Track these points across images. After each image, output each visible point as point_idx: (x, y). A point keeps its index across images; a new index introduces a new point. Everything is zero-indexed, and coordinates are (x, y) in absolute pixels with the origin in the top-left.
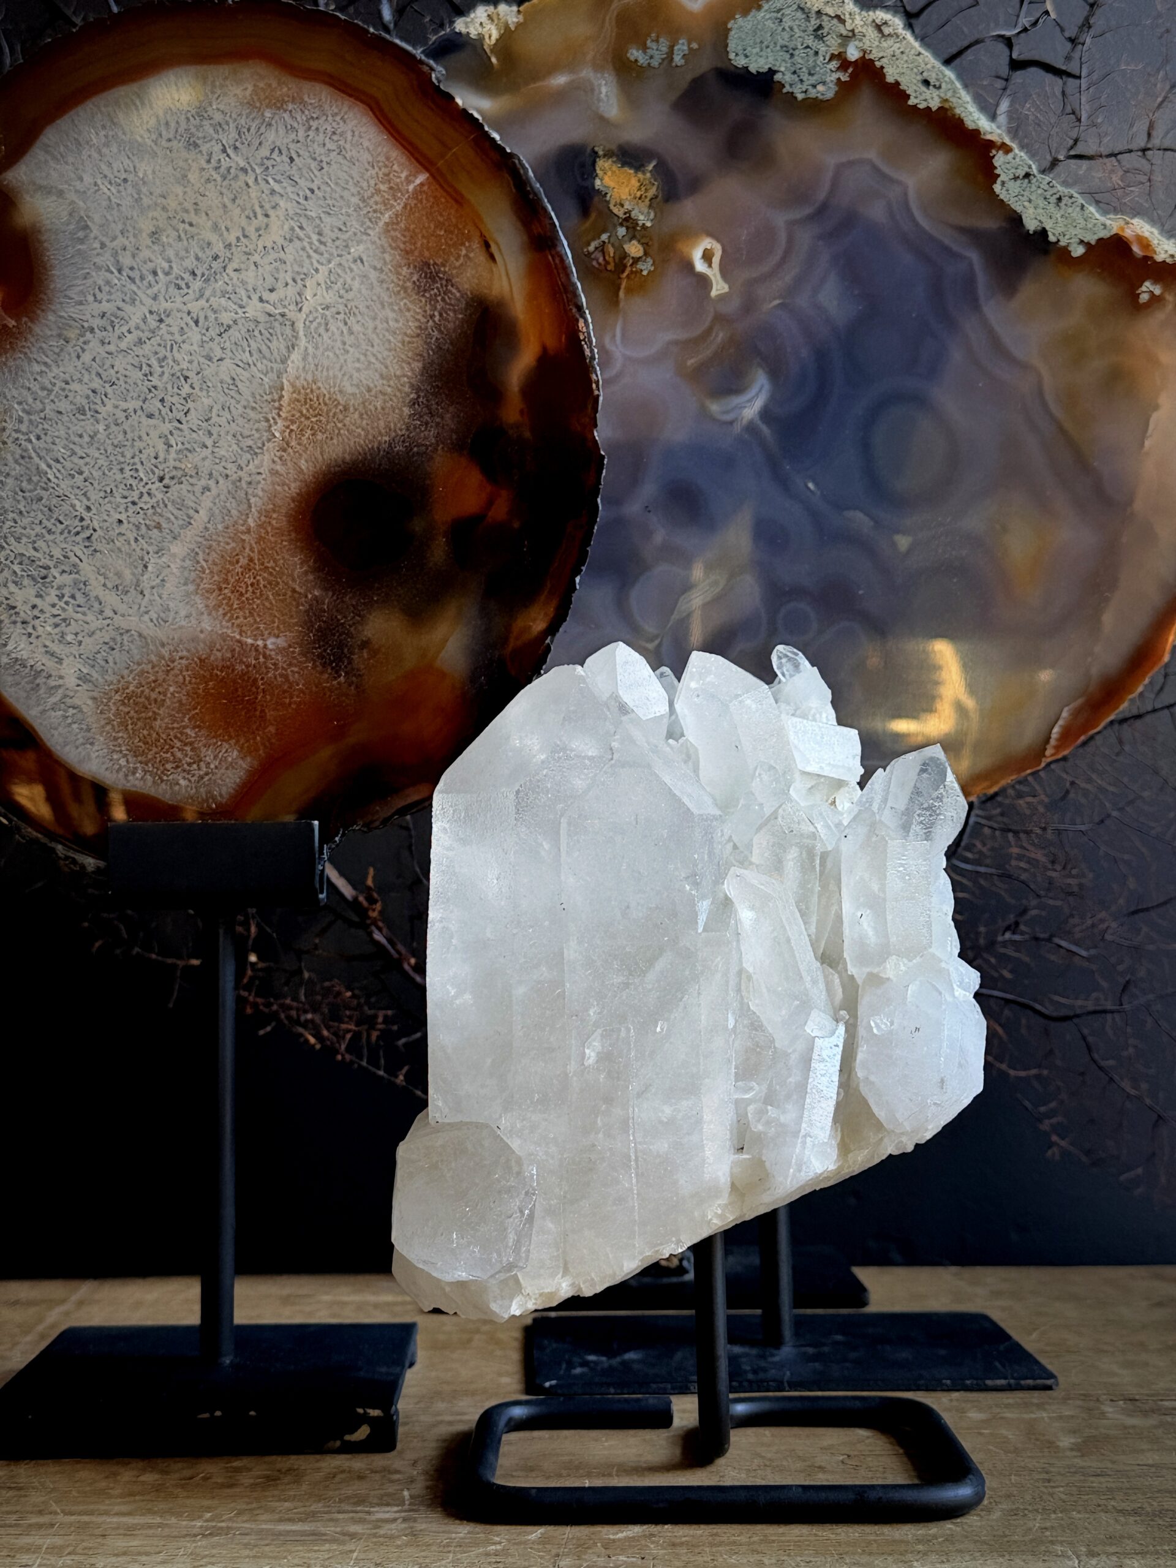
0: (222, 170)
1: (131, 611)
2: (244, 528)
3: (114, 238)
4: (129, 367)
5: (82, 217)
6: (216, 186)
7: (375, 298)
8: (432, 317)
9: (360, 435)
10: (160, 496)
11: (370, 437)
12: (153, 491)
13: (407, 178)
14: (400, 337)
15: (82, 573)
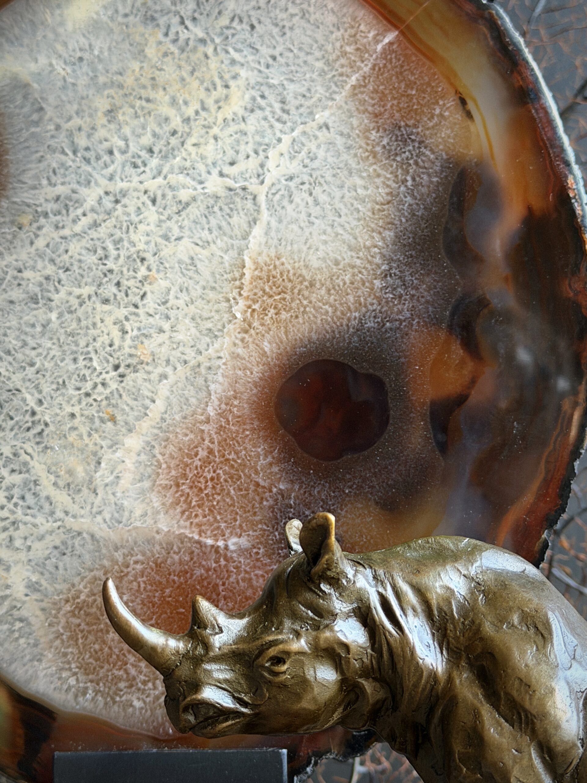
0: (181, 42)
1: (83, 512)
2: (203, 417)
3: (70, 119)
4: (84, 252)
5: (36, 99)
6: (174, 59)
7: (342, 165)
8: (404, 181)
9: (327, 312)
10: (114, 385)
11: (339, 313)
12: (108, 381)
13: (375, 37)
14: (369, 206)
15: (33, 471)
